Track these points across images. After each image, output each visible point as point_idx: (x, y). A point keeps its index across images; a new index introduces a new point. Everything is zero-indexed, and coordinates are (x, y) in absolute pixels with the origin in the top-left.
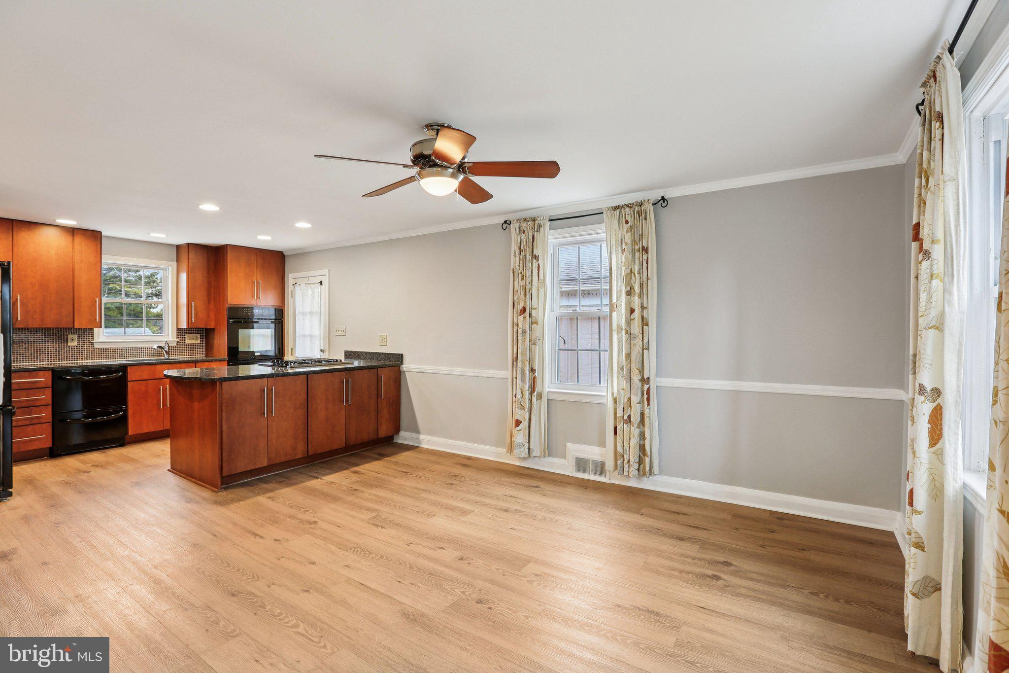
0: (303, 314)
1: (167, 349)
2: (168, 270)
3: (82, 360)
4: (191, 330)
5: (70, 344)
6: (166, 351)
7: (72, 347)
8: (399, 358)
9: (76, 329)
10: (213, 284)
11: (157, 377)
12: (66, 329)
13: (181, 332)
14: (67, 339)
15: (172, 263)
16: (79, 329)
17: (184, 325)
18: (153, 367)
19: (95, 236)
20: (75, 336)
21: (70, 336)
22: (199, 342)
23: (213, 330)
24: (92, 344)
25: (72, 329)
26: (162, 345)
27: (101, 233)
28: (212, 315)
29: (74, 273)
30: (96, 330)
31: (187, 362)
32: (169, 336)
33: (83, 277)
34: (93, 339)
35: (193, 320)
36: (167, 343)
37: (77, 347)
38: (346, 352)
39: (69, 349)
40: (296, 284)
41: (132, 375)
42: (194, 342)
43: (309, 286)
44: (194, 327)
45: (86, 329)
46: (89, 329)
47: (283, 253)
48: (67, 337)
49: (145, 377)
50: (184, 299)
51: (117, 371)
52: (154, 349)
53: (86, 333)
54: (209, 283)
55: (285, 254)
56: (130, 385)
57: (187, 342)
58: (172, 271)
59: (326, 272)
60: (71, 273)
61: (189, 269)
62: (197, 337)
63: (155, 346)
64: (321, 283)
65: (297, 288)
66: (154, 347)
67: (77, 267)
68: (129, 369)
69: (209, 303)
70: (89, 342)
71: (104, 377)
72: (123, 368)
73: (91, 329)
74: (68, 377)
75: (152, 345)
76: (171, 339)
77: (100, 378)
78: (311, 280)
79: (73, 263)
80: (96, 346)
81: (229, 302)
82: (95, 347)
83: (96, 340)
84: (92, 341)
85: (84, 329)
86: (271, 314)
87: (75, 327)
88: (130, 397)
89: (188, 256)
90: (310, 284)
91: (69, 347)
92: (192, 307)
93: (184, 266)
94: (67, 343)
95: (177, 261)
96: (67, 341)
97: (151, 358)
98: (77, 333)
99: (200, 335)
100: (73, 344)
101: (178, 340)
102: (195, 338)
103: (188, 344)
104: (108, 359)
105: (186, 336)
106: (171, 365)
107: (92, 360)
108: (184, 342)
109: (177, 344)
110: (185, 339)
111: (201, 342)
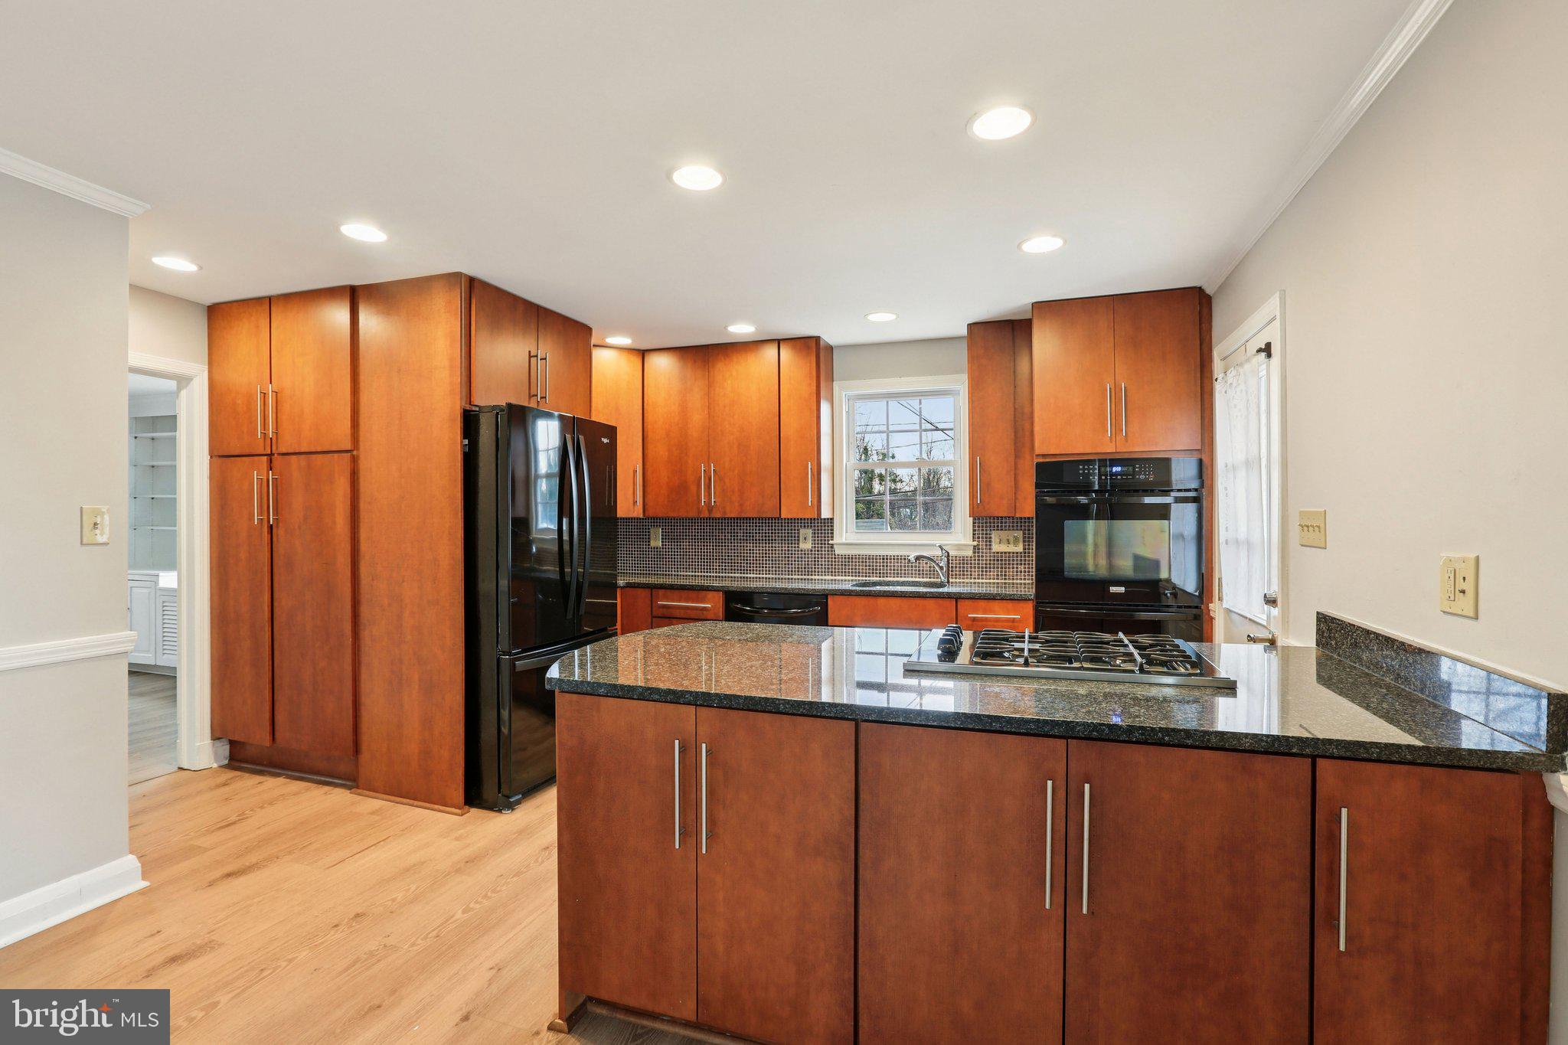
1: (945, 562)
3: (819, 575)
4: (1004, 520)
5: (802, 546)
6: (941, 568)
7: (805, 551)
13: (981, 524)
14: (798, 537)
16: (814, 520)
18: (871, 600)
20: (809, 532)
21: (802, 531)
22: (1020, 548)
24: (832, 546)
26: (935, 553)
27: (820, 338)
28: (1028, 485)
33: (792, 425)
34: (832, 538)
35: (979, 498)
37: (811, 551)
39: (801, 554)
41: (837, 614)
42: (1012, 548)
45: (824, 520)
48: (798, 533)
53: (824, 527)
57: (996, 547)
62: (1016, 540)
66: (909, 557)
68: (830, 600)
69: (1017, 456)
70: (828, 544)
71: (791, 613)
72: (824, 599)
76: (957, 542)
80: (838, 551)
82: (836, 553)
83: (837, 540)
84: (830, 542)
91: (800, 550)
92: (977, 469)
94: (799, 543)
96: (798, 540)
97: (917, 580)
98: (811, 526)
99: (1024, 534)
100: (806, 545)
101: (975, 543)
102: (1012, 539)
103: (998, 553)
104: (856, 576)
105: (993, 536)
106: (905, 600)
107: (832, 575)
108: (990, 549)
109: (974, 553)
110: (990, 541)
111: (1025, 549)
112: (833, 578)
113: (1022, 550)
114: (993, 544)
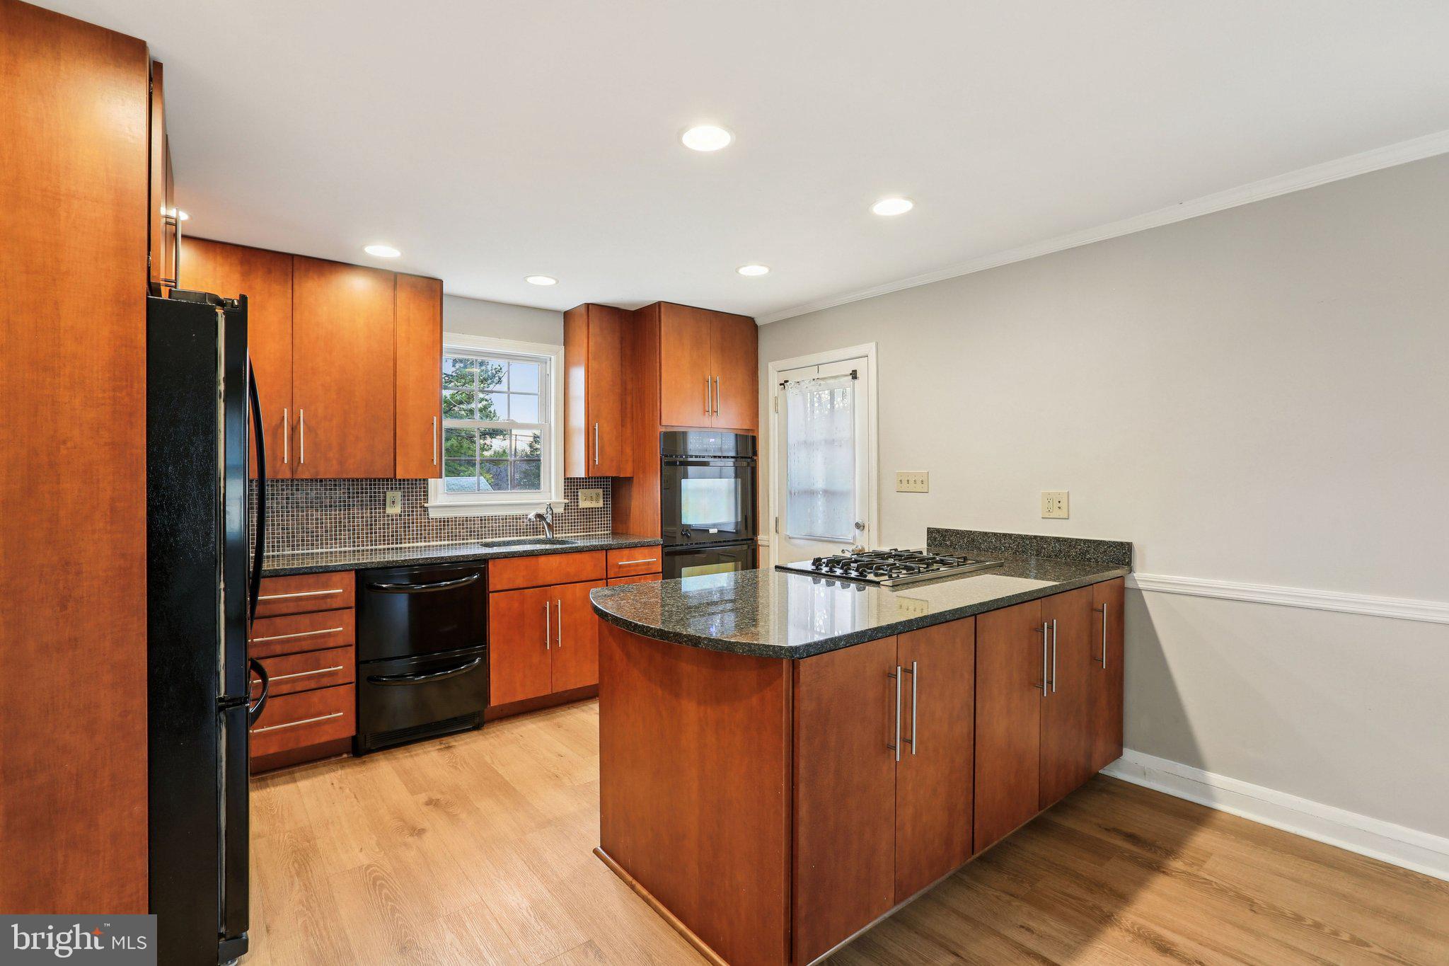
0: (808, 445)
1: (549, 520)
2: (549, 362)
3: (409, 543)
4: (591, 481)
5: (389, 511)
6: (548, 525)
7: (392, 516)
8: (1121, 554)
9: (400, 480)
10: (629, 387)
11: (540, 582)
12: (383, 480)
13: (572, 485)
14: (385, 500)
15: (556, 347)
16: (404, 480)
17: (579, 471)
18: (532, 560)
19: (431, 289)
20: (398, 495)
21: (389, 494)
22: (600, 504)
23: (629, 480)
24: (426, 509)
25: (392, 481)
26: (542, 511)
27: (441, 282)
28: (628, 451)
29: (395, 364)
30: (431, 482)
31: (592, 550)
32: (551, 494)
33: (410, 373)
34: (426, 500)
35: (597, 460)
36: (550, 507)
37: (400, 516)
38: (930, 531)
39: (388, 520)
40: (786, 381)
41: (498, 578)
42: (593, 505)
43: (822, 382)
44: (598, 475)
45: (416, 480)
46: (420, 480)
47: (754, 321)
48: (385, 497)
49: (520, 582)
50: (578, 419)
51: (470, 572)
52: (530, 519)
53: (416, 488)
54: (624, 384)
55: (759, 322)
56: (493, 598)
57: (583, 504)
58: (557, 362)
59: (870, 348)
60: (391, 364)
61: (590, 356)
62: (598, 495)
63: (532, 516)
64: (854, 375)
65: (791, 390)
66: (529, 517)
67: (401, 352)
68: (491, 564)
69: (622, 426)
70: (421, 507)
71: (446, 585)
72: (479, 565)
73: (424, 480)
74: (384, 586)
75: (524, 512)
76: (554, 499)
77: (440, 586)
78: (825, 371)
79: (395, 344)
80: (433, 514)
81: (664, 423)
82: (431, 516)
83: (432, 502)
84: (426, 505)
85: (412, 480)
86: (729, 446)
87: (398, 477)
88: (494, 626)
89: (588, 329)
90: (823, 379)
91: (388, 516)
92: (594, 434)
93: (580, 351)
94: (384, 509)
95: (565, 344)
96: (385, 504)
97: (522, 538)
98: (400, 488)
99: (604, 491)
100: (394, 510)
101: (567, 501)
102: (594, 496)
103: (583, 509)
104: (452, 540)
105: (579, 494)
106: (564, 556)
107: (425, 541)
108: (577, 506)
109: (565, 509)
110: (577, 499)
111: (604, 504)
112: (427, 544)
113: (602, 506)
114: (580, 501)
